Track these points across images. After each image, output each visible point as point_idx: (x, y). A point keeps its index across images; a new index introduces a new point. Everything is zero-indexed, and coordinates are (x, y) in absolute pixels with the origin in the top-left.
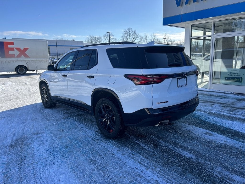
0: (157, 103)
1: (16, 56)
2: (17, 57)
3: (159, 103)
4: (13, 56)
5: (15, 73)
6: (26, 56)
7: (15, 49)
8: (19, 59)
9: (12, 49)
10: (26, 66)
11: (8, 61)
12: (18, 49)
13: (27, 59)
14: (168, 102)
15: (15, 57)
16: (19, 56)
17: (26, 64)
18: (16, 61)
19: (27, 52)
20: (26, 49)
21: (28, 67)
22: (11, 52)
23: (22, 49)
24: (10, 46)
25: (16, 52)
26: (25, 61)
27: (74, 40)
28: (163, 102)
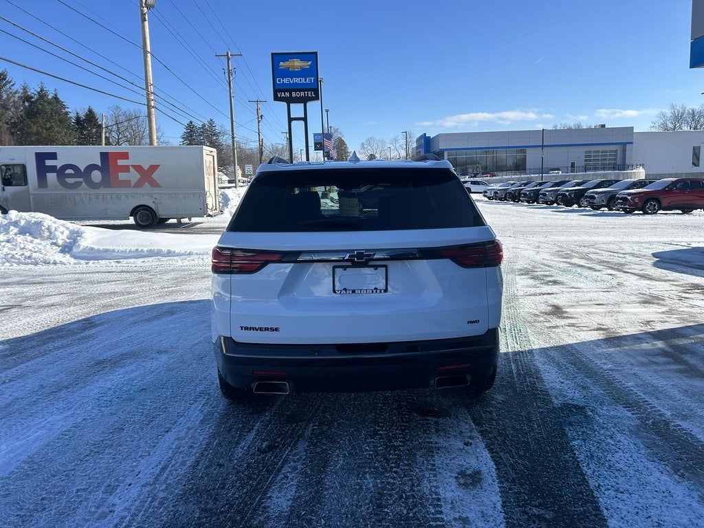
0: (242, 327)
1: (133, 183)
2: (134, 187)
3: (246, 328)
4: (127, 184)
5: (131, 221)
6: (155, 184)
7: (131, 169)
8: (139, 190)
9: (126, 169)
10: (153, 206)
11: (117, 196)
12: (138, 168)
13: (156, 191)
14: (277, 329)
15: (130, 187)
16: (139, 184)
17: (154, 202)
18: (132, 196)
19: (155, 176)
20: (154, 168)
21: (158, 208)
22: (122, 176)
23: (146, 167)
24: (121, 162)
25: (133, 176)
26: (152, 197)
27: (603, 126)
28: (261, 329)
